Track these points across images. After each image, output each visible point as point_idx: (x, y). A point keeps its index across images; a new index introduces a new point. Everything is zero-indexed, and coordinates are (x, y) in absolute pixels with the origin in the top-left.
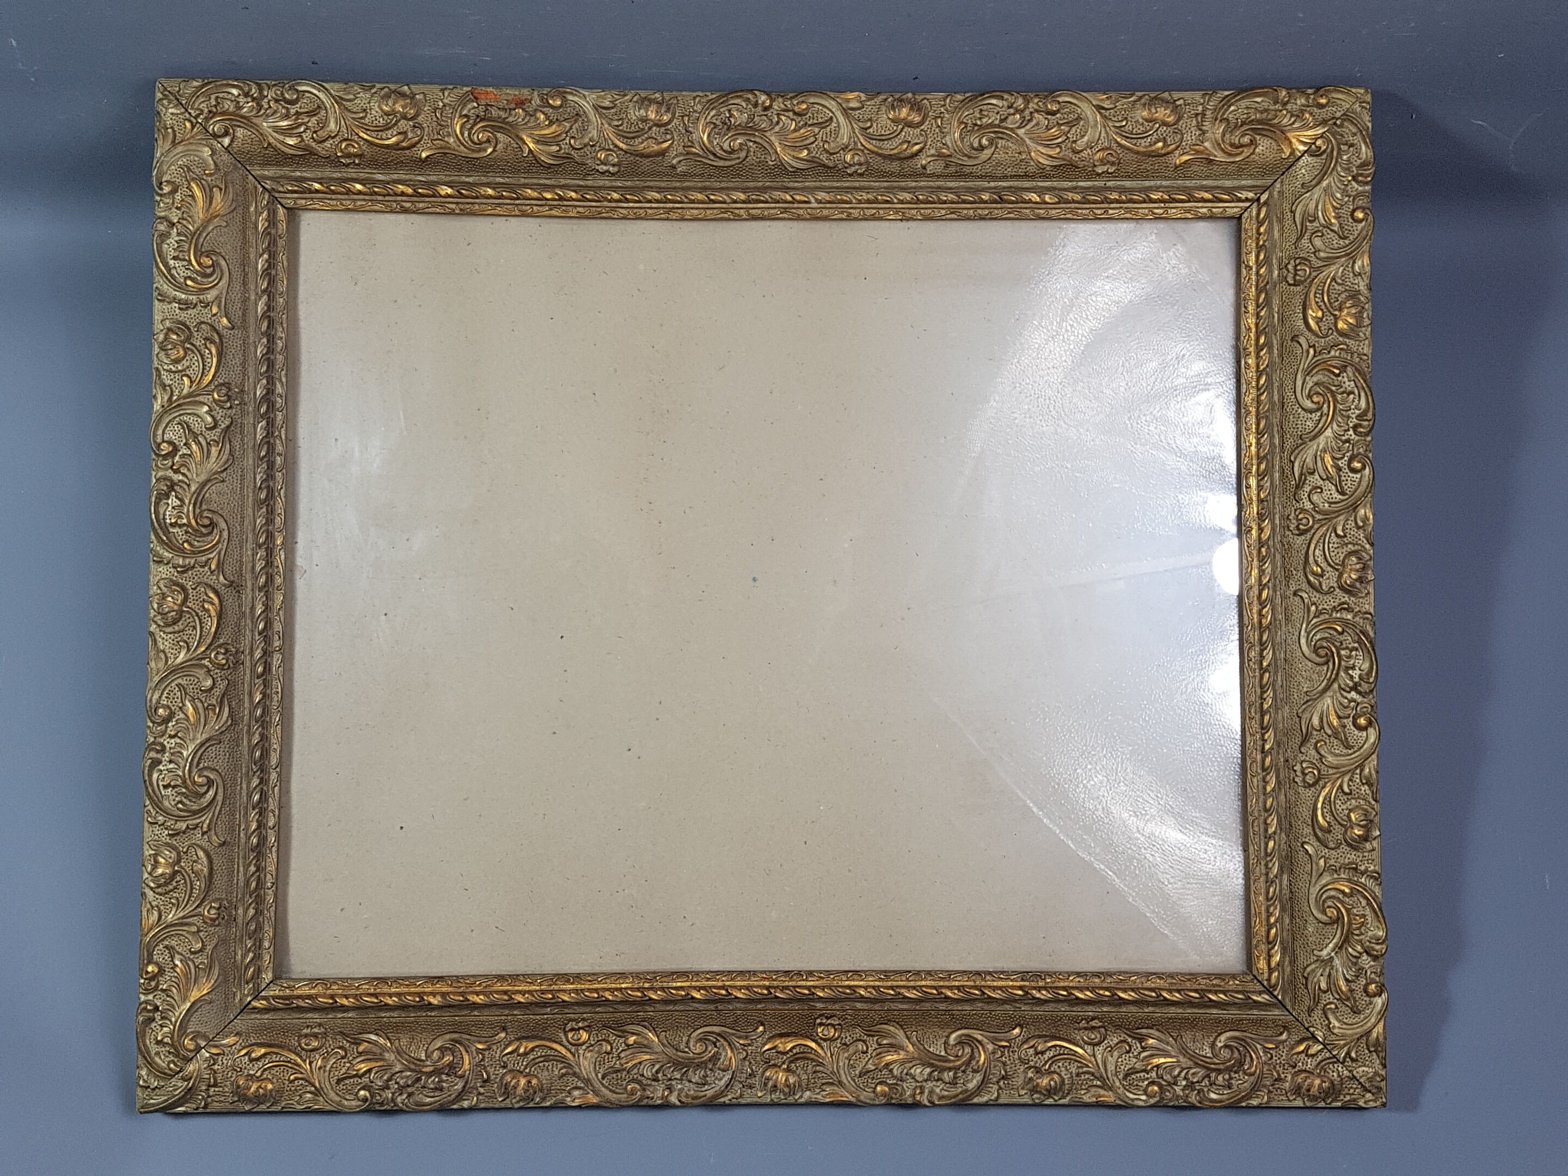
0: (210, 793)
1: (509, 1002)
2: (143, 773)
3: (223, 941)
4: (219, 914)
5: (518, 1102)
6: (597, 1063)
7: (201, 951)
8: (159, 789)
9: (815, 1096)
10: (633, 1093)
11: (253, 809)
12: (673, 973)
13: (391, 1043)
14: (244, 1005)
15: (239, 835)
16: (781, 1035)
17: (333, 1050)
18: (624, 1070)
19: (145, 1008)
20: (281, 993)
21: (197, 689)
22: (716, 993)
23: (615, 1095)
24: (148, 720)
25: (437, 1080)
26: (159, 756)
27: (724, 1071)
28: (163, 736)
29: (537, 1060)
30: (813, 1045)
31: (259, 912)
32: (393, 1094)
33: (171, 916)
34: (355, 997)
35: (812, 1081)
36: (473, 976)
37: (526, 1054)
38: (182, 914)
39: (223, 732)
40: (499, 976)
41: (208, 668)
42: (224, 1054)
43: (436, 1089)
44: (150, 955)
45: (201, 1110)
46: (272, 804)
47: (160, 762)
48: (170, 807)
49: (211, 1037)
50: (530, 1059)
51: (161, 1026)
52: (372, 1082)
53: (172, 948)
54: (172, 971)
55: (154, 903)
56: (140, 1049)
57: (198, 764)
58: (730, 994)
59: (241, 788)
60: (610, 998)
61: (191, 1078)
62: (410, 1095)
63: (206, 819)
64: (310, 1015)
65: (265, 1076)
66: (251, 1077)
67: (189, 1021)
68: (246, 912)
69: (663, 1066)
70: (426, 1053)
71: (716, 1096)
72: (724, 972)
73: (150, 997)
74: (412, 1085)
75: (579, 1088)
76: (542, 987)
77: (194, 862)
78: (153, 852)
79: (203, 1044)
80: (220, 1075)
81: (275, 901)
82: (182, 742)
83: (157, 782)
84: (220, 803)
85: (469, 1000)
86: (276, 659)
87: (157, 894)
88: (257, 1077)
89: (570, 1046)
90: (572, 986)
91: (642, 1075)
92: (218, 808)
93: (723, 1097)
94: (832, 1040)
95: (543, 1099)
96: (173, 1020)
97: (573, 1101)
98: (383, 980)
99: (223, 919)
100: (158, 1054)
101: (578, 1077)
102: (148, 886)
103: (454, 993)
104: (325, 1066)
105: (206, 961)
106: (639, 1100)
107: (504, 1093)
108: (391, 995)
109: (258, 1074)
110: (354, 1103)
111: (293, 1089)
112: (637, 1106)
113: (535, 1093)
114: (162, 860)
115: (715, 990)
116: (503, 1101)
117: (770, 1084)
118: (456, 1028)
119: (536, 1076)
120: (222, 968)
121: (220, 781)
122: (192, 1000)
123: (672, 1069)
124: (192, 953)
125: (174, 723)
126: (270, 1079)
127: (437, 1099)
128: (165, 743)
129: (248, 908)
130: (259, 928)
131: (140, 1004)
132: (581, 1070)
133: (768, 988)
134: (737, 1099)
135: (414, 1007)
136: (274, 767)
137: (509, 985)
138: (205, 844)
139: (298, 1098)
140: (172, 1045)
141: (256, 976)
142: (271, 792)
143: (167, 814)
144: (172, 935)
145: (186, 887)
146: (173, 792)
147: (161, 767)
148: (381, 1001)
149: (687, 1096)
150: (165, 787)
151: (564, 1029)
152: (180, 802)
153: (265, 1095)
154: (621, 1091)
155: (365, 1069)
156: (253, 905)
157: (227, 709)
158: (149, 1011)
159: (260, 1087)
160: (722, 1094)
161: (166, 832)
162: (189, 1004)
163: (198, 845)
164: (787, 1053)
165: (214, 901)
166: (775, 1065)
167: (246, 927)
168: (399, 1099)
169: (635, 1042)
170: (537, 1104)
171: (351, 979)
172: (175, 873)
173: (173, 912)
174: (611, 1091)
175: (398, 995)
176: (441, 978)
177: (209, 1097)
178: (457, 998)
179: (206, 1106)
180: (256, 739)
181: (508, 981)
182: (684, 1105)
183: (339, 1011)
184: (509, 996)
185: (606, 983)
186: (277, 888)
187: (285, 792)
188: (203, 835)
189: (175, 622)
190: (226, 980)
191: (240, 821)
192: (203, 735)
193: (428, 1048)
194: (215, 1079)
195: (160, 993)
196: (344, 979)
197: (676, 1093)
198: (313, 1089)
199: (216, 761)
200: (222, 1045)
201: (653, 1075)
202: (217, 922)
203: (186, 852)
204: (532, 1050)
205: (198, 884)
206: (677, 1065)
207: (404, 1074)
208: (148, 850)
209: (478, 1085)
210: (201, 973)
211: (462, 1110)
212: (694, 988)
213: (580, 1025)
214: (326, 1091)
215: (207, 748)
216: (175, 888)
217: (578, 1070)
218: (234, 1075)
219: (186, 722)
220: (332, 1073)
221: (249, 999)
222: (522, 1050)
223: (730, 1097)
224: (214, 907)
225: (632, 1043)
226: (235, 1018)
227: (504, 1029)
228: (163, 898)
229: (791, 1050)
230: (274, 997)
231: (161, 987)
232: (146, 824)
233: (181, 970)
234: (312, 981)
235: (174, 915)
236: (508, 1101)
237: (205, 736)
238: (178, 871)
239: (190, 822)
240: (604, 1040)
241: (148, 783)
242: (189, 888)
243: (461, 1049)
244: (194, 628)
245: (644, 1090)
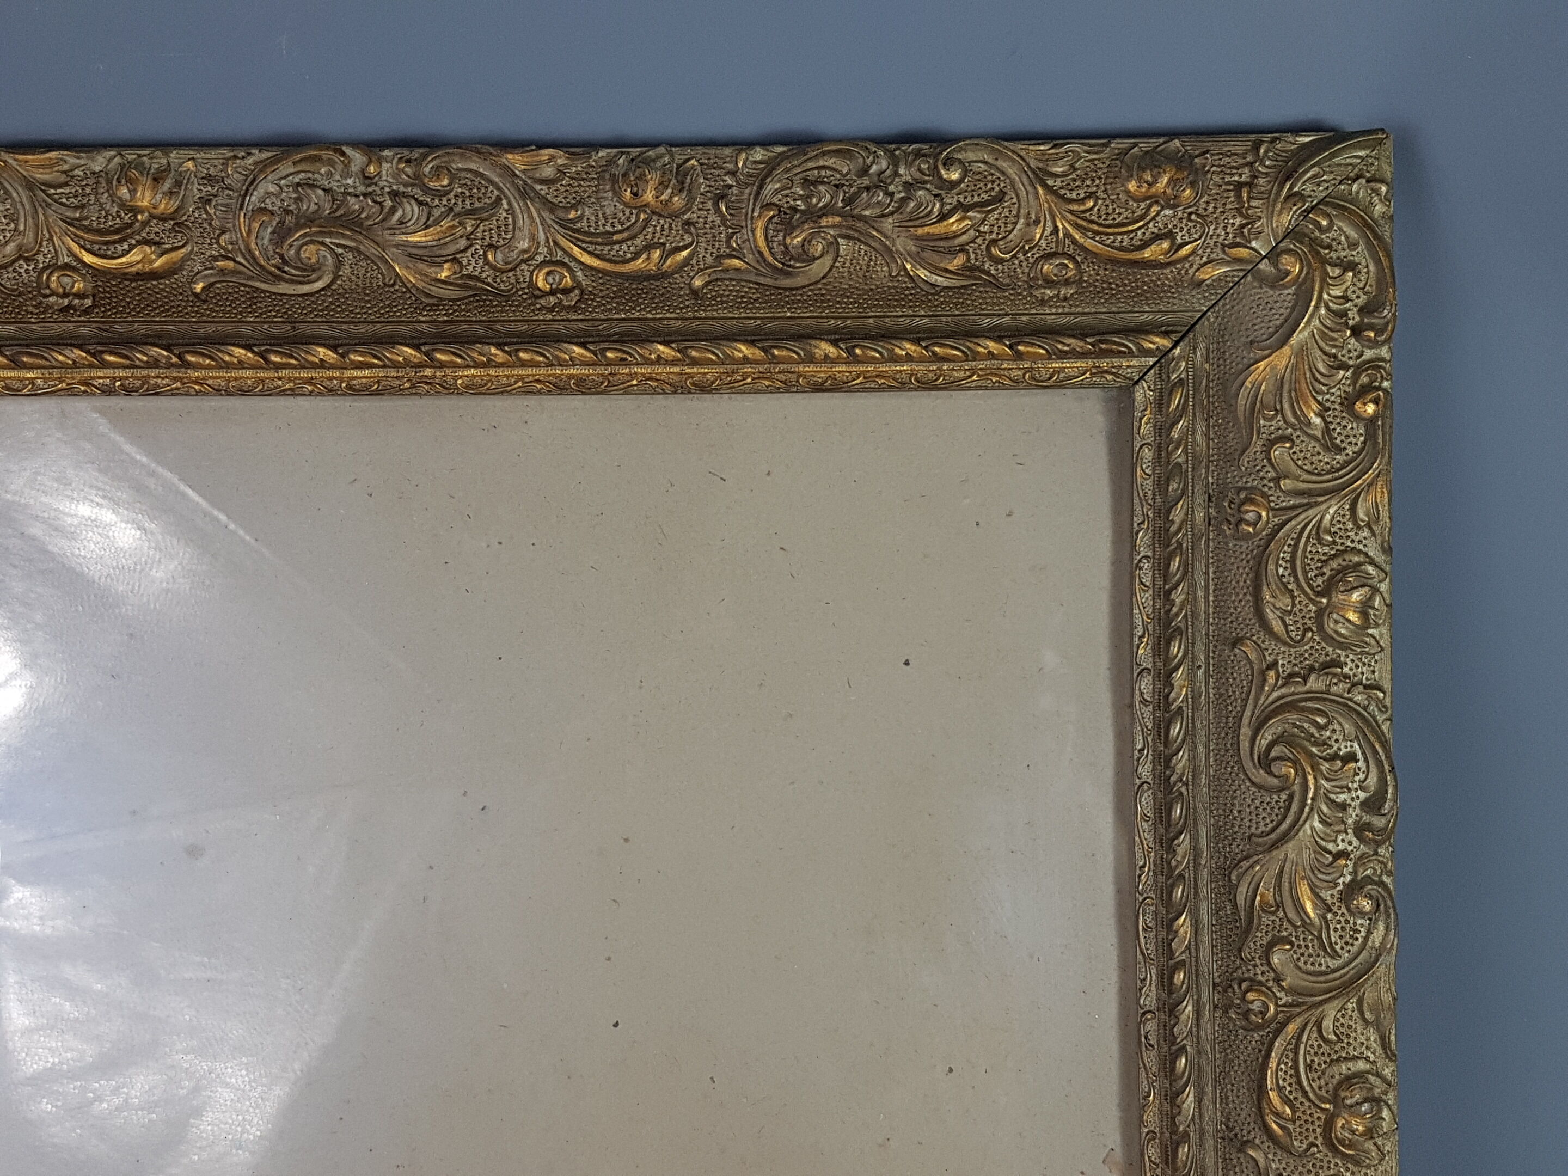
0: (1264, 743)
1: (690, 343)
2: (1396, 787)
3: (1230, 457)
4: (1239, 511)
5: (660, 157)
6: (511, 227)
7: (1271, 443)
8: (1364, 753)
9: (82, 162)
10: (437, 172)
11: (1180, 708)
12: (378, 393)
13: (905, 269)
14: (1186, 340)
15: (1207, 658)
16: (154, 275)
17: (1015, 256)
18: (457, 215)
19: (1379, 332)
20: (1116, 361)
21: (1299, 946)
22: (292, 357)
23: (473, 166)
24: (1391, 886)
25: (814, 201)
26: (1366, 818)
27: (263, 210)
28: (1361, 857)
29: (625, 235)
30: (88, 258)
31: (1164, 513)
32: (896, 174)
33: (1332, 511)
34: (976, 356)
35: (88, 190)
36: (758, 392)
37: (649, 247)
38: (1311, 512)
39: (1246, 858)
40: (709, 392)
41: (1280, 986)
42: (1224, 246)
43: (816, 183)
44: (1371, 435)
45: (1267, 137)
46: (1146, 715)
47: (1365, 805)
48: (1341, 720)
49: (1249, 278)
50: (641, 237)
51: (1346, 298)
52: (936, 196)
53: (1327, 449)
54: (1328, 404)
55: (1366, 533)
56: (1389, 256)
57: (1291, 797)
58: (260, 355)
59: (1207, 747)
60: (493, 350)
61: (1287, 198)
62: (864, 171)
63: (1273, 693)
64: (1064, 320)
65: (1143, 205)
66: (1171, 202)
67: (1293, 309)
68: (1190, 511)
69: (383, 220)
70: (838, 249)
71: (276, 160)
72: (278, 394)
73: (1368, 354)
74: (861, 190)
75: (543, 182)
76: (627, 371)
77: (1290, 613)
78: (1370, 631)
79: (1264, 266)
80: (1229, 206)
81: (1133, 535)
82: (1323, 843)
83: (1368, 767)
84: (1245, 721)
85: (763, 349)
86: (1149, 999)
87: (1360, 551)
88: (1157, 202)
89: (566, 260)
90: (572, 371)
91: (420, 203)
92: (1248, 713)
93: (261, 162)
94: (53, 267)
95: (611, 162)
96: (1323, 311)
97: (552, 158)
98: (927, 386)
99: (1231, 502)
100: (1353, 245)
101: (545, 201)
102: (1376, 566)
103: (790, 361)
104: (1028, 225)
105: (1262, 422)
106: (425, 156)
107: (686, 175)
108: (909, 358)
109: (1155, 208)
110: (971, 156)
111: (1088, 182)
112: (431, 144)
113: (624, 175)
114: (1353, 617)
115: (293, 361)
116: (688, 160)
117: (167, 185)
118: (784, 296)
119: (626, 205)
120: (1231, 408)
121: (1248, 764)
122: (1286, 349)
123: (363, 216)
124: (1288, 439)
125: (1340, 881)
126: (1135, 200)
127: (811, 164)
128: (1356, 842)
129: (1184, 522)
130: (1161, 485)
131: (1387, 341)
132: (540, 215)
133: (188, 365)
134: (236, 157)
135: (865, 338)
136: (1145, 786)
137: (690, 376)
138: (1270, 644)
139: (1077, 165)
140: (1324, 261)
141: (1166, 394)
142: (1150, 739)
143: (1346, 705)
144: (1329, 473)
145: (1304, 565)
146: (1336, 746)
147: (1362, 795)
148: (926, 348)
149: (331, 163)
150: (1352, 757)
151: (582, 292)
152: (1320, 728)
153: (1142, 169)
154: (463, 174)
155: (951, 220)
156: (1173, 529)
157: (1241, 900)
158: (1371, 327)
159: (1150, 185)
160: (263, 166)
161: (1346, 670)
162: (1294, 340)
163: (1285, 643)
164: (139, 243)
165: (1248, 536)
166: (163, 219)
167: (1186, 486)
168: (884, 164)
169: (440, 265)
170: (623, 153)
171: (986, 388)
172: (1326, 591)
173: (1328, 517)
174: (482, 176)
175: (895, 359)
176: (819, 388)
177: (1251, 164)
178: (784, 353)
179: (1257, 145)
180: (1184, 841)
181: (693, 384)
182: (336, 146)
183: (1005, 330)
184: (688, 356)
185: (507, 377)
186: (1132, 559)
187: (1123, 737)
188: (1275, 663)
189: (1348, 1081)
190: (1224, 385)
191: (1207, 683)
192: (1282, 856)
193: (835, 260)
194: (1239, 197)
195: (1351, 363)
196: (999, 388)
197: (354, 168)
198: (1050, 182)
199: (1257, 802)
200: (1227, 263)
201: (401, 204)
202: (1242, 495)
203: (1306, 630)
204: (637, 255)
205: (1281, 570)
206: (353, 224)
207: (878, 211)
208: (1381, 635)
209: (735, 190)
210: (1269, 399)
211: (765, 143)
212: (333, 367)
213: (553, 300)
214: (1025, 179)
215: (1273, 830)
216: (1325, 562)
217: (546, 215)
218: (1202, 205)
219: (1318, 883)
220: (1014, 213)
221: (1177, 351)
222: (657, 254)
223: (250, 160)
224: (1249, 524)
225: (446, 266)
226: (1205, 313)
227: (695, 293)
228: (1349, 544)
229: (132, 247)
230: (1130, 354)
231: (1348, 374)
232: (1387, 685)
233: (1309, 407)
234: (1059, 383)
235: (1327, 510)
236: (679, 159)
237: (1279, 854)
238: (1318, 594)
239: (1300, 689)
240: (503, 272)
241: (1386, 767)
242: (1298, 563)
243: (770, 259)
244: (1309, 1067)
245: (417, 176)
